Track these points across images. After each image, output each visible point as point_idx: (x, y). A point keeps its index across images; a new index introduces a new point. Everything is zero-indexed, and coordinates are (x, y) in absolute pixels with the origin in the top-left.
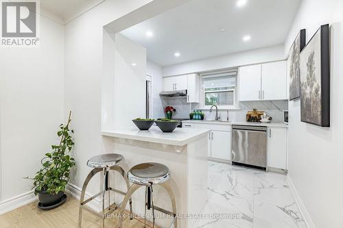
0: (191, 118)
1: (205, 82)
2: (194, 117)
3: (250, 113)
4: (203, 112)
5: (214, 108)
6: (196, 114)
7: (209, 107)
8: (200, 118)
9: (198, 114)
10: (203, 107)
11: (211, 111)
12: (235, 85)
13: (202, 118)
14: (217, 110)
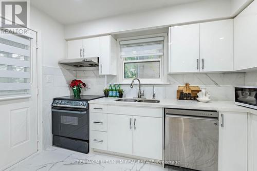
0: (106, 94)
1: (124, 49)
2: (110, 94)
3: (181, 89)
4: (122, 88)
5: (136, 82)
6: (112, 90)
7: (129, 81)
8: (118, 94)
9: (116, 90)
10: (122, 80)
11: (132, 85)
12: (161, 54)
13: (121, 95)
14: (140, 85)
